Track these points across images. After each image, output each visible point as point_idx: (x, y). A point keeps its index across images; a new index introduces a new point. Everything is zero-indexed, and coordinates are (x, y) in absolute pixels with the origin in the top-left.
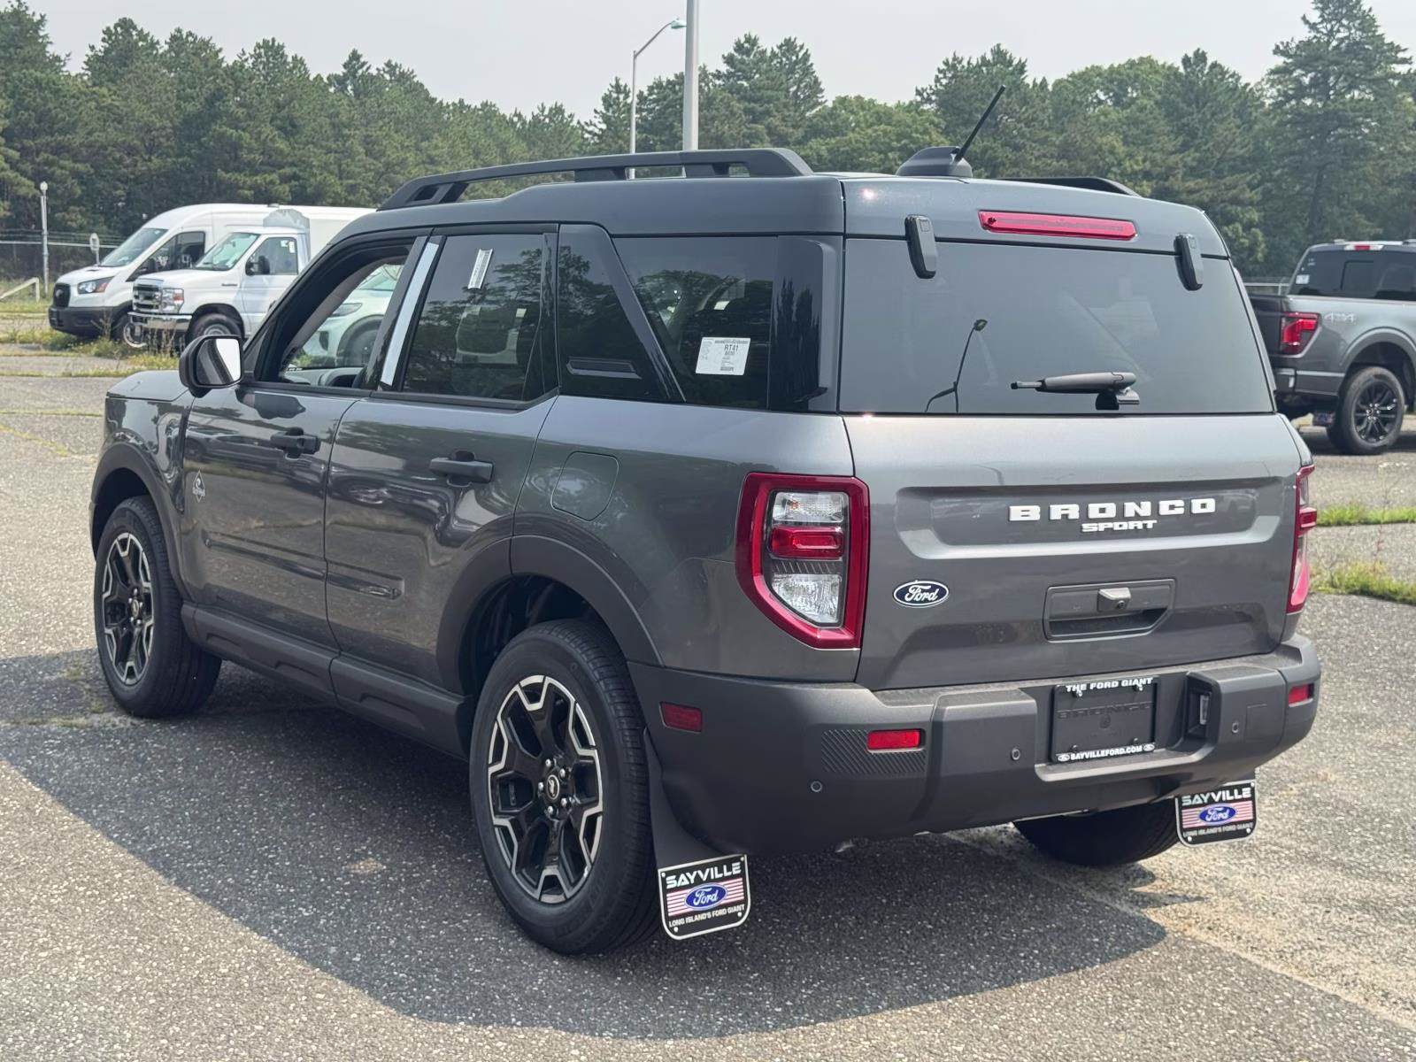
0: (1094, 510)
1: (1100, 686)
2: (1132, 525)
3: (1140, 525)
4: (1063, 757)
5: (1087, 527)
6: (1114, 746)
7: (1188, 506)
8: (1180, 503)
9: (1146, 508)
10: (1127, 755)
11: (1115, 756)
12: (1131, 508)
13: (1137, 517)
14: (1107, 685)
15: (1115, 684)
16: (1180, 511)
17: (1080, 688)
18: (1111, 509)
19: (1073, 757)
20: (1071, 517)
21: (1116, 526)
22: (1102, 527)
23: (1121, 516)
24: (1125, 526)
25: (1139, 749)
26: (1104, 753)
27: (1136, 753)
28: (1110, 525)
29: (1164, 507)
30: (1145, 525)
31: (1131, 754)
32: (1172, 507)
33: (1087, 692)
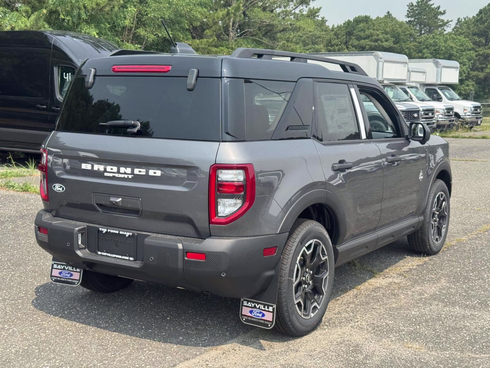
0: (109, 168)
1: (112, 231)
2: (123, 176)
3: (126, 176)
4: (99, 253)
5: (106, 174)
6: (118, 255)
7: (147, 172)
8: (144, 170)
9: (129, 170)
10: (122, 259)
11: (117, 258)
12: (122, 170)
13: (125, 173)
14: (114, 231)
15: (117, 232)
16: (144, 173)
17: (105, 230)
18: (115, 169)
19: (103, 254)
20: (100, 170)
21: (117, 175)
22: (111, 175)
23: (118, 172)
24: (120, 176)
25: (127, 258)
26: (114, 256)
27: (126, 259)
28: (114, 175)
29: (136, 171)
30: (128, 177)
31: (124, 259)
32: (140, 172)
33: (107, 232)
